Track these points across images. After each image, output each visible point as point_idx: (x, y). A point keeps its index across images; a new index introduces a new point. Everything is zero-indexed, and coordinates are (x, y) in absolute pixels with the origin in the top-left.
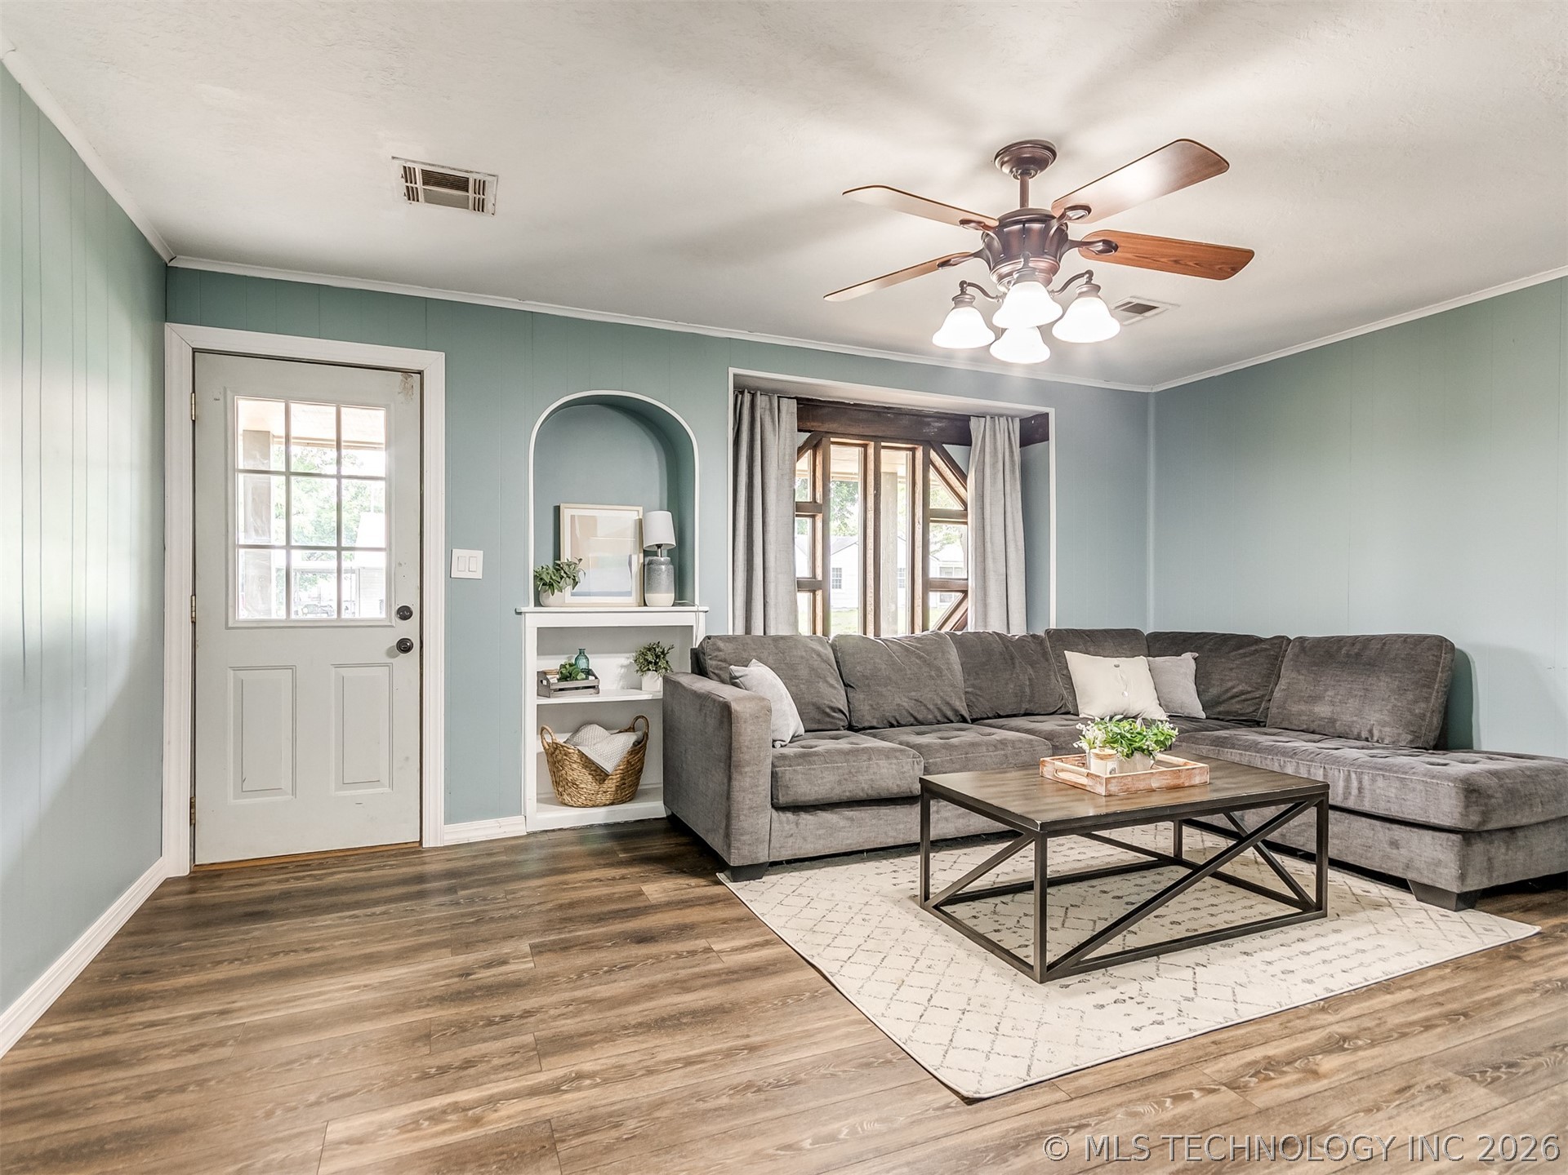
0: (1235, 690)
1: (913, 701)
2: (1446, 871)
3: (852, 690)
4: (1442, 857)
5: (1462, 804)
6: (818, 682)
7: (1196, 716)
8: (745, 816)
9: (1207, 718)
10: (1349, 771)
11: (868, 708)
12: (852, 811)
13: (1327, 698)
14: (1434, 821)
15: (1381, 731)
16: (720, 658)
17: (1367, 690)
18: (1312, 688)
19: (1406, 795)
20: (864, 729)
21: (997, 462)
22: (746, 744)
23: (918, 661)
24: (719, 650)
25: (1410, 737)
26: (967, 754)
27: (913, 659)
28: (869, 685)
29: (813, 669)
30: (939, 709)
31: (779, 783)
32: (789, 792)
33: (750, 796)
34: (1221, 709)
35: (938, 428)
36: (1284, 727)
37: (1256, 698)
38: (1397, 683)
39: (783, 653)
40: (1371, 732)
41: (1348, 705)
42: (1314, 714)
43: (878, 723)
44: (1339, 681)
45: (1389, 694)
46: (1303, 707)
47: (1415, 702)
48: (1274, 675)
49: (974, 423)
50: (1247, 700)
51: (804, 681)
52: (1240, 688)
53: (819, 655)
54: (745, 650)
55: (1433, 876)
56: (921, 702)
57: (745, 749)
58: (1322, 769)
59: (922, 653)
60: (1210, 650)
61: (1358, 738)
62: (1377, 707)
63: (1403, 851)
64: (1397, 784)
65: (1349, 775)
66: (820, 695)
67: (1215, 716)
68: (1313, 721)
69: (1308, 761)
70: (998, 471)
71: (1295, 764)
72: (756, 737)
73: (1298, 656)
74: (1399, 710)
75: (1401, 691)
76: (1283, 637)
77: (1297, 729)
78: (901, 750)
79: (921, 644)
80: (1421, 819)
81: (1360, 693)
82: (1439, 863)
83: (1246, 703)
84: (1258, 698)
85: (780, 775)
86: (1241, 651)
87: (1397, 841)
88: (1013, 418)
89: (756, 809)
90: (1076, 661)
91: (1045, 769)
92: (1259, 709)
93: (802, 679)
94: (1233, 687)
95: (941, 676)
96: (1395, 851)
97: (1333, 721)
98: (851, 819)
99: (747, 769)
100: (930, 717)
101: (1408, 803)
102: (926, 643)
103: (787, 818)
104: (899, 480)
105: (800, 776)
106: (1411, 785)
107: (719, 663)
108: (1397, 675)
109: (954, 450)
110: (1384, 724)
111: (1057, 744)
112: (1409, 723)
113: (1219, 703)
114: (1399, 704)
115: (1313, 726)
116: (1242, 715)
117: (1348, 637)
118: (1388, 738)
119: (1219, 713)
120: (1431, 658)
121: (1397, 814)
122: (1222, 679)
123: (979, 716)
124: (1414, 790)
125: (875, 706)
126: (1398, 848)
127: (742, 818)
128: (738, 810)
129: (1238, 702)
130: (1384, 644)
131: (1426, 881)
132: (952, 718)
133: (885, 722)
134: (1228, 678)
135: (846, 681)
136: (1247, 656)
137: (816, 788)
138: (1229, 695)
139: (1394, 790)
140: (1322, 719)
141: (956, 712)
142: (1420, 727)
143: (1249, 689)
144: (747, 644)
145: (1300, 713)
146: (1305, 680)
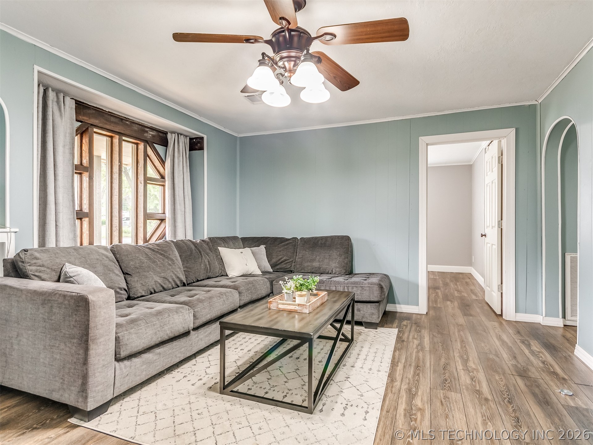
0: (283, 259)
1: (162, 278)
2: (375, 316)
3: (129, 276)
4: (374, 312)
5: (380, 293)
6: (110, 274)
7: (269, 271)
8: (99, 372)
9: (273, 271)
10: (344, 286)
11: (140, 285)
12: (160, 348)
13: (317, 260)
14: (372, 300)
15: (335, 270)
16: (38, 264)
17: (330, 256)
18: (311, 256)
19: (363, 292)
20: (138, 297)
21: (180, 157)
22: (101, 322)
23: (161, 257)
24: (36, 258)
25: (344, 271)
26: (210, 303)
27: (159, 255)
28: (139, 272)
29: (106, 266)
30: (174, 281)
31: (122, 343)
32: (128, 348)
33: (103, 358)
34: (278, 267)
35: (152, 135)
36: (302, 272)
37: (290, 262)
38: (339, 253)
39: (85, 258)
40: (332, 271)
41: (325, 262)
42: (313, 266)
43: (145, 293)
44: (320, 253)
45: (337, 257)
46: (309, 264)
47: (345, 259)
48: (295, 252)
49: (169, 136)
50: (288, 263)
51: (102, 274)
52: (284, 258)
53: (107, 257)
54: (57, 258)
55: (371, 319)
56: (166, 278)
57: (100, 326)
58: (335, 287)
59: (162, 252)
60: (270, 244)
61: (328, 273)
62: (334, 262)
63: (362, 312)
64: (360, 289)
65: (344, 288)
66: (112, 281)
67: (276, 270)
68: (313, 269)
69: (329, 284)
70: (180, 161)
71: (325, 286)
72: (107, 316)
73: (304, 245)
74: (340, 262)
75: (340, 255)
76: (296, 238)
77: (307, 272)
78: (182, 308)
79: (160, 247)
80: (368, 300)
81: (328, 257)
82: (373, 314)
83: (287, 264)
84: (291, 261)
85: (121, 338)
86: (283, 244)
87: (359, 309)
88: (186, 136)
89: (106, 366)
90: (224, 251)
91: (271, 305)
92: (292, 266)
93: (100, 273)
94: (282, 258)
95: (174, 264)
96: (359, 313)
97: (320, 268)
98: (160, 354)
99: (102, 340)
100: (170, 285)
101: (364, 295)
102: (163, 247)
103: (125, 364)
104: (102, 161)
105: (134, 336)
106: (365, 288)
107: (38, 268)
108: (338, 250)
109: (160, 148)
110: (337, 267)
111: (240, 291)
112: (344, 266)
113: (277, 265)
114: (340, 260)
115: (313, 271)
116: (286, 269)
117: (319, 237)
118: (338, 272)
119: (277, 269)
120: (347, 243)
121: (360, 299)
122: (277, 255)
123: (190, 282)
124: (366, 290)
125: (143, 284)
126: (360, 311)
127: (97, 374)
128: (94, 370)
129: (285, 264)
130: (332, 239)
131: (369, 321)
132: (179, 284)
133: (149, 292)
134: (279, 255)
135: (125, 271)
136: (285, 246)
137: (143, 341)
138: (280, 261)
139: (359, 291)
140: (316, 268)
141: (181, 281)
142: (347, 267)
143: (288, 258)
144: (57, 253)
145: (308, 266)
146: (308, 254)
